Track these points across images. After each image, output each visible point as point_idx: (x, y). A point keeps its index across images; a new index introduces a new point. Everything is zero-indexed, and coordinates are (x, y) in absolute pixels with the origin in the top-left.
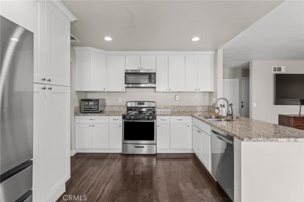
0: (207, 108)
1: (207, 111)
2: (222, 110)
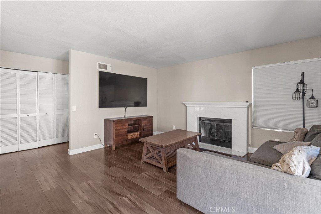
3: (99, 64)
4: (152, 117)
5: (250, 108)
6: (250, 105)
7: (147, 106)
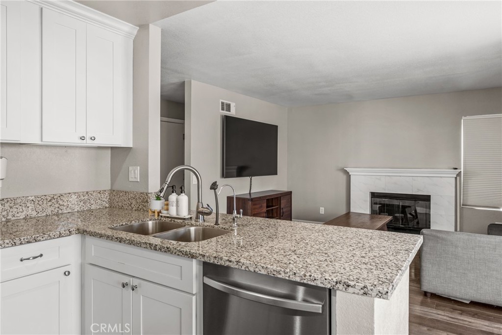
0: (106, 197)
1: (107, 205)
2: (177, 201)
3: (222, 102)
4: (291, 192)
5: (458, 178)
6: (459, 174)
7: (277, 174)
